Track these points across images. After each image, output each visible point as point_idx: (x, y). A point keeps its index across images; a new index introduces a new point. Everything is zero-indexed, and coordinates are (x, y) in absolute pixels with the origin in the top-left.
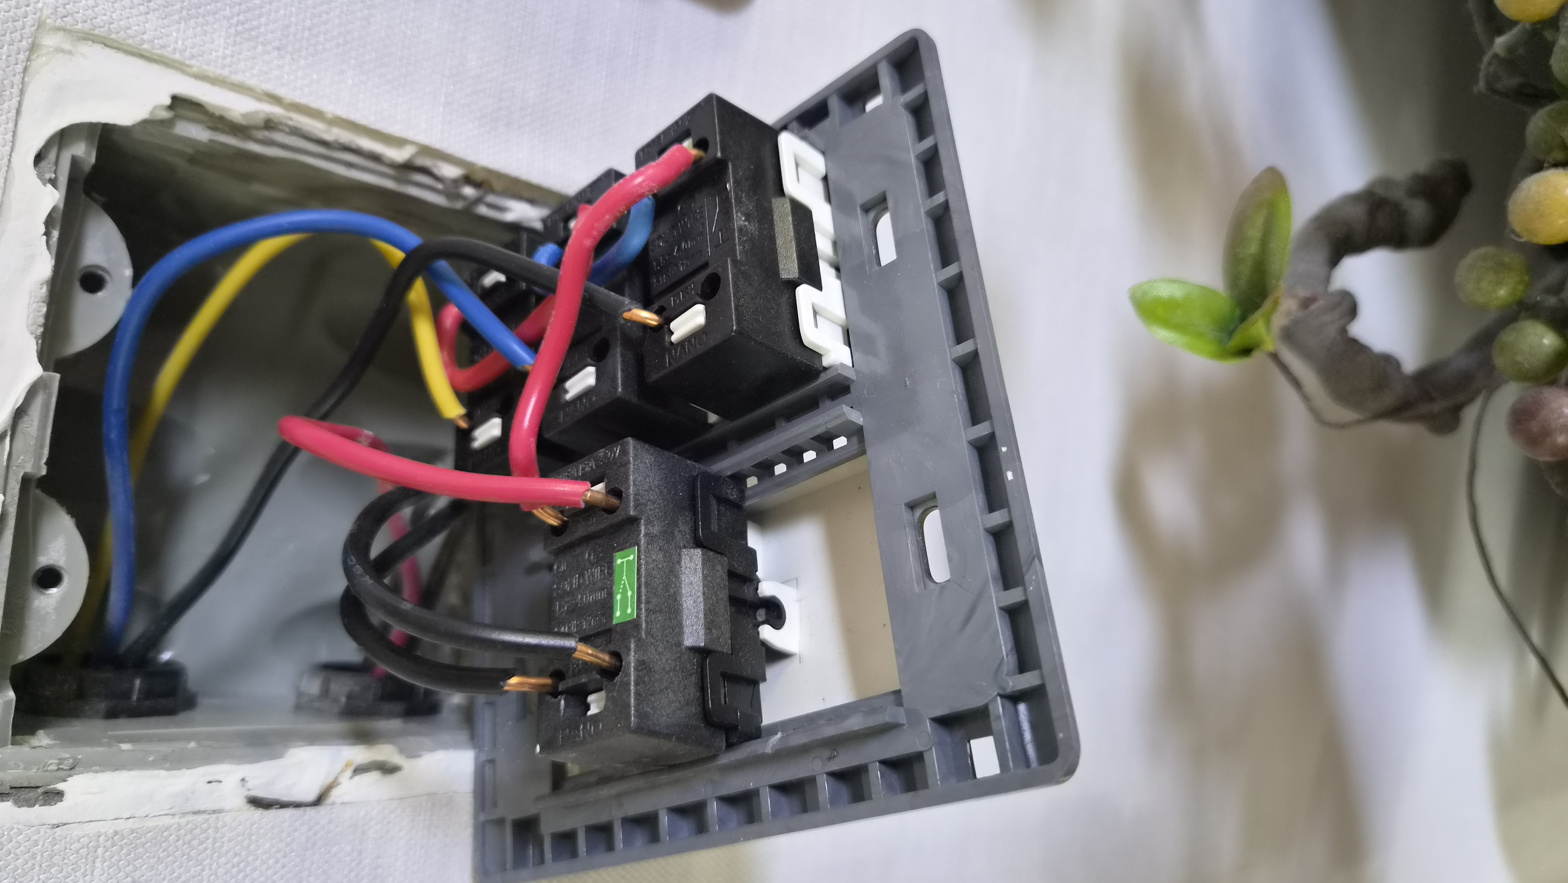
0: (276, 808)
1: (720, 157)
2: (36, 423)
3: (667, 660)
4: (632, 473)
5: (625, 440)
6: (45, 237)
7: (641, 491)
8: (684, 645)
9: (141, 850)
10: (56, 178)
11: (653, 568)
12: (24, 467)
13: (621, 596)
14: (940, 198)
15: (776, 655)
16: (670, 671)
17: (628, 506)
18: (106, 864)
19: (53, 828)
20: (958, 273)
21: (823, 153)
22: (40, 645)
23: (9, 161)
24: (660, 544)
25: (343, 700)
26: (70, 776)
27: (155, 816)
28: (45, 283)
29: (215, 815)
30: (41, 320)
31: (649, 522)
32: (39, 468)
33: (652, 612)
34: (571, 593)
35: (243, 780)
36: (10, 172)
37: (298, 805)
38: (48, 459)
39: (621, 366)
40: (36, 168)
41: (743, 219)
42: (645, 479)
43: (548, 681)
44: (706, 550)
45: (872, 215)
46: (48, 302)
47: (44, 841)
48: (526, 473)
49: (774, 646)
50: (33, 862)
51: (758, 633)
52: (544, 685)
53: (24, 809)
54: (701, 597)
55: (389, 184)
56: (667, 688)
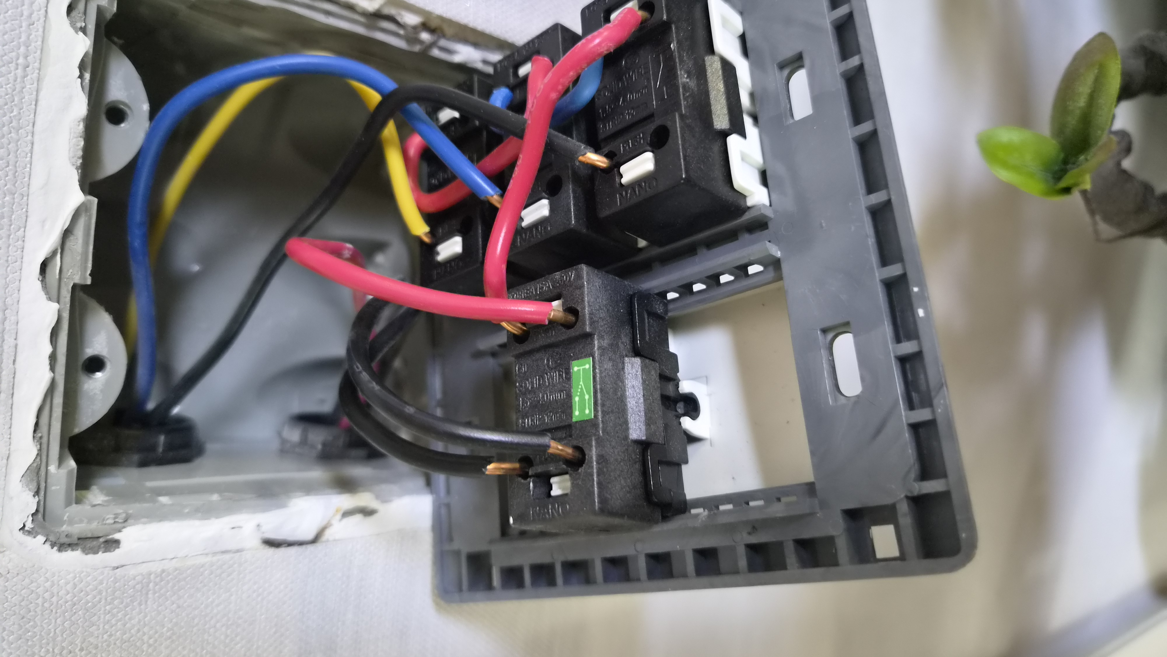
0: (285, 547)
1: (665, 20)
2: (80, 241)
3: (618, 452)
4: (586, 296)
5: (579, 266)
6: (79, 80)
7: (594, 311)
8: (629, 438)
9: (183, 583)
10: (85, 26)
11: (605, 376)
12: (73, 279)
13: (579, 398)
14: (854, 61)
15: (692, 439)
16: (620, 462)
17: (584, 324)
18: (157, 595)
19: (114, 569)
20: (871, 131)
21: (741, 13)
22: (91, 420)
23: (46, 11)
24: (609, 355)
25: (320, 447)
26: (124, 527)
27: (193, 556)
28: (82, 120)
29: (239, 554)
30: (80, 153)
31: (601, 337)
32: (85, 279)
33: (606, 414)
34: (533, 391)
35: (258, 526)
36: (47, 22)
37: (301, 544)
38: (91, 271)
39: (573, 202)
40: (69, 18)
41: (686, 76)
42: (596, 300)
43: (517, 465)
44: (644, 358)
45: (786, 72)
46: (84, 136)
47: (108, 580)
48: (498, 295)
49: (692, 434)
50: (100, 596)
51: (680, 424)
52: (514, 469)
53: (91, 556)
54: (641, 398)
55: (360, 30)
56: (619, 476)
